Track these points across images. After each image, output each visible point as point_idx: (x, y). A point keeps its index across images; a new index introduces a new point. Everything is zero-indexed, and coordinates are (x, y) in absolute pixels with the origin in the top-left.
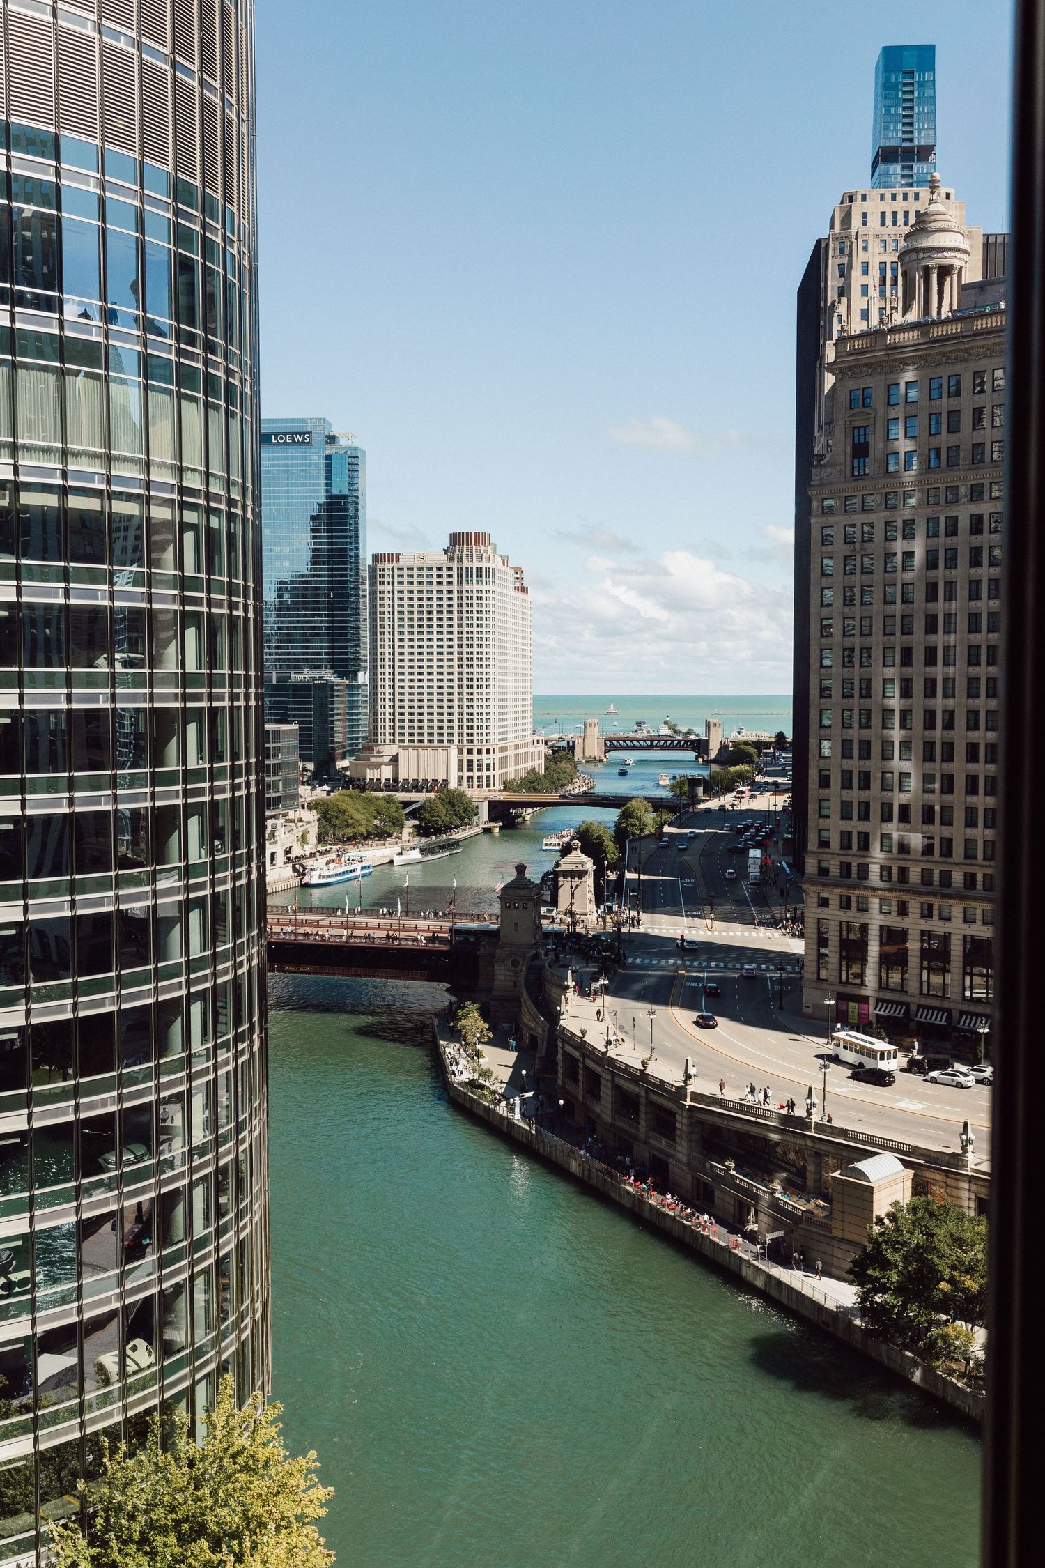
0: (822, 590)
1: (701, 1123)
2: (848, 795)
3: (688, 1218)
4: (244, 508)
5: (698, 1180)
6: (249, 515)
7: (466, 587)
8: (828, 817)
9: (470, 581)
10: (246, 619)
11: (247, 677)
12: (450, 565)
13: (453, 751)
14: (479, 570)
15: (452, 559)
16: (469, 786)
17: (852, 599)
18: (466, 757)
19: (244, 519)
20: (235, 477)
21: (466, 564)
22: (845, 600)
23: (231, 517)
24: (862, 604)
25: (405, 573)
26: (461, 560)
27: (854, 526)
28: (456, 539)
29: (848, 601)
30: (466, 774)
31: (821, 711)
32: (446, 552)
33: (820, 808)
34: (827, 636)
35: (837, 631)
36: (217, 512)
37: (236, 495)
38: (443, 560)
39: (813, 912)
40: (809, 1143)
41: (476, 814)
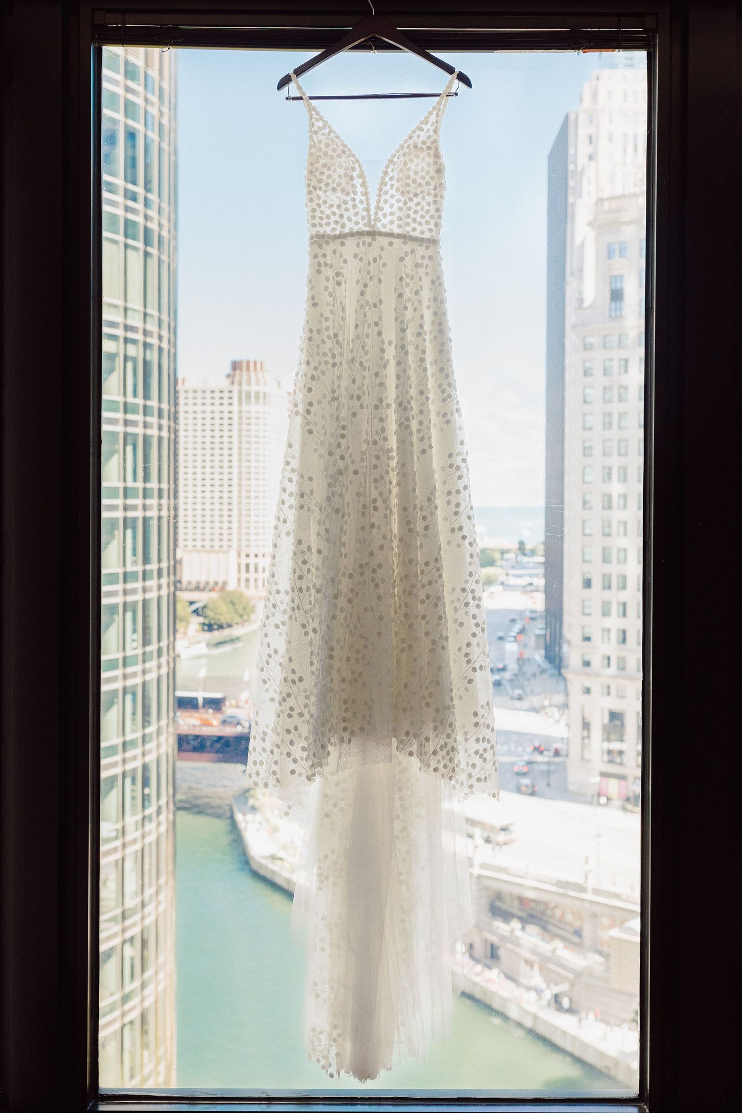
0: (584, 415)
1: (487, 888)
2: (607, 595)
3: (478, 974)
4: (160, 338)
5: (486, 941)
6: (165, 345)
7: (245, 408)
8: (589, 615)
9: (248, 403)
10: (160, 439)
11: (160, 491)
12: (230, 388)
13: (233, 554)
14: (257, 394)
15: (233, 383)
16: (247, 587)
17: (610, 424)
18: (244, 561)
19: (160, 349)
20: (152, 311)
21: (245, 388)
22: (604, 424)
23: (146, 345)
24: (620, 428)
25: (191, 395)
26: (240, 384)
27: (611, 360)
28: (236, 366)
29: (608, 426)
30: (244, 576)
31: (584, 522)
32: (228, 376)
33: (583, 607)
34: (588, 456)
35: (597, 451)
36: (134, 342)
37: (152, 327)
38: (224, 384)
39: (576, 698)
40: (587, 905)
41: (253, 612)
